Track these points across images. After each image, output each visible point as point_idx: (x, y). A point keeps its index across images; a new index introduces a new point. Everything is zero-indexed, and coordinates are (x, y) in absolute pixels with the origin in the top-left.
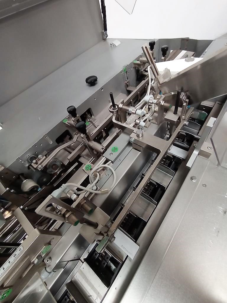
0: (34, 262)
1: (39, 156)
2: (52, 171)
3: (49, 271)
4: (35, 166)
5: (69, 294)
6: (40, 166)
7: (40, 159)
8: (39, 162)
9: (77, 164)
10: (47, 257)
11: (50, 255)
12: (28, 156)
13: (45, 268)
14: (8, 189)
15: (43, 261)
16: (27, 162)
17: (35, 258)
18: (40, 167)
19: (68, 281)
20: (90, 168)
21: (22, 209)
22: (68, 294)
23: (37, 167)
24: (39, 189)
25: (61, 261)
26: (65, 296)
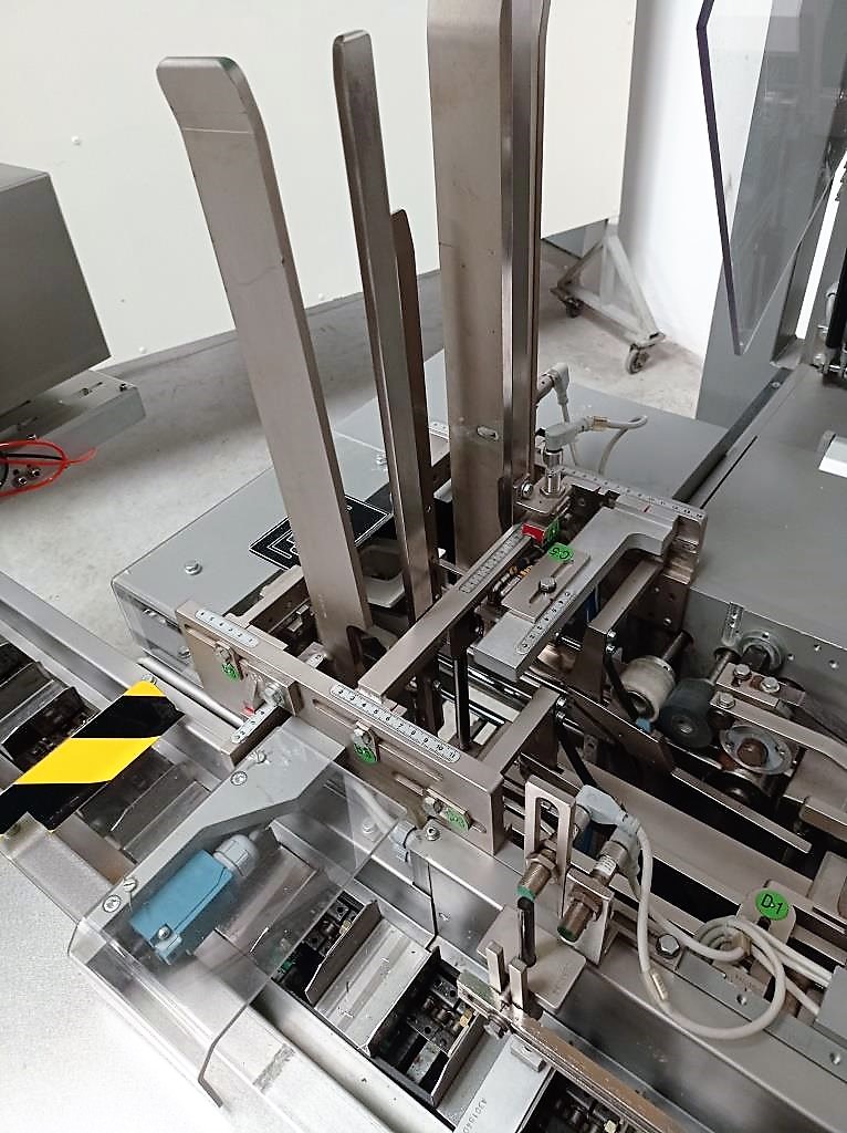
0: (428, 794)
1: (771, 683)
2: (732, 744)
3: (407, 843)
4: (724, 680)
5: (352, 919)
6: (726, 699)
7: (757, 686)
8: (745, 690)
9: (804, 847)
10: (438, 826)
11: (445, 832)
12: (765, 636)
13: (415, 829)
14: (612, 635)
15: (430, 817)
16: (740, 638)
17: (436, 796)
18: (722, 701)
19: (384, 906)
20: (769, 913)
21: (555, 707)
22: (353, 913)
23: (724, 690)
24: (645, 724)
25: (431, 869)
26: (349, 906)
